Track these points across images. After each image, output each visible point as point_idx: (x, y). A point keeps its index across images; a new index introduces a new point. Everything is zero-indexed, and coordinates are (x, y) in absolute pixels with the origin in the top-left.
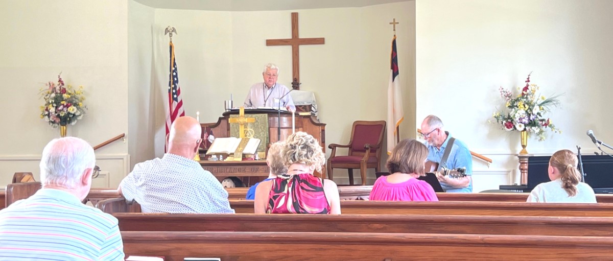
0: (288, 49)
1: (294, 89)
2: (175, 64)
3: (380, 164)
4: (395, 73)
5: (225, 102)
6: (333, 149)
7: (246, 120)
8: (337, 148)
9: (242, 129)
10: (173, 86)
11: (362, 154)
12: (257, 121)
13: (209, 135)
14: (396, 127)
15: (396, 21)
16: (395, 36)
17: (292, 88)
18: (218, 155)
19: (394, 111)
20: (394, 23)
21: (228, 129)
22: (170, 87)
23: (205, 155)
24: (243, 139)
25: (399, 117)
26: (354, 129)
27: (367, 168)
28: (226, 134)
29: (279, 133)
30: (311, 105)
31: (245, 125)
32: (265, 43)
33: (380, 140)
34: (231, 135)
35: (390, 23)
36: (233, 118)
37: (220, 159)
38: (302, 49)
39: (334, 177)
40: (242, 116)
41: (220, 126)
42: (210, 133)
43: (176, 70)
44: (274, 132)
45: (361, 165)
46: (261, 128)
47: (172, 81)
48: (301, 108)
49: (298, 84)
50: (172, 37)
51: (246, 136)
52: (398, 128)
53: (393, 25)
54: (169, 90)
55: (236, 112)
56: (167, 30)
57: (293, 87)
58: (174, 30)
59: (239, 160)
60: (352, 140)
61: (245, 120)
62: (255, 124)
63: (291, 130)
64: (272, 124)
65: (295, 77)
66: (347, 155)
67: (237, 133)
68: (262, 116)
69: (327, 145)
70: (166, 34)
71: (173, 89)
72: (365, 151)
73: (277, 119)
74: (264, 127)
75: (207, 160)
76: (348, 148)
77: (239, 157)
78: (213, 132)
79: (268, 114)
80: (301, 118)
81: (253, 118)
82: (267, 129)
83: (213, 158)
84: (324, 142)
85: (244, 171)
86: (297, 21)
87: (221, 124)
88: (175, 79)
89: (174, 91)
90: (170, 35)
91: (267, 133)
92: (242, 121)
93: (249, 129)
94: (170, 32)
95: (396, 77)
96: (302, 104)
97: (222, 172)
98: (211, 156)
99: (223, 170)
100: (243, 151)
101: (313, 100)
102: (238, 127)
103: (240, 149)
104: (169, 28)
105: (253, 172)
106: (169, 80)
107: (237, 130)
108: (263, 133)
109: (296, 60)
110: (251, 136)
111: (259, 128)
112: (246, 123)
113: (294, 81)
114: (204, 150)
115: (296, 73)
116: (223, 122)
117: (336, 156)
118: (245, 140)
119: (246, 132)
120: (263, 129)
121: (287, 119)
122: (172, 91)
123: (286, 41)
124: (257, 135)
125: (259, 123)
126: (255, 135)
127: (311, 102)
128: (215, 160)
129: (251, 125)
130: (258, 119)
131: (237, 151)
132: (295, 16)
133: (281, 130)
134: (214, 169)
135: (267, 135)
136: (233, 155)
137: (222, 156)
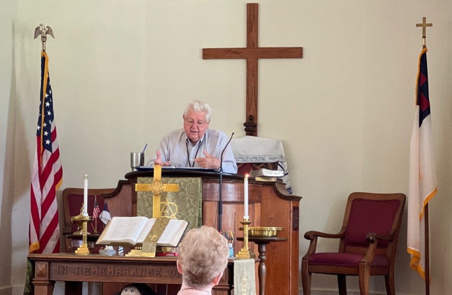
1: (247, 134)
2: (49, 88)
3: (393, 269)
4: (424, 111)
5: (132, 155)
6: (312, 240)
7: (165, 187)
8: (319, 238)
9: (157, 203)
10: (45, 125)
11: (362, 249)
12: (182, 190)
13: (101, 211)
14: (423, 205)
16: (424, 47)
17: (245, 132)
18: (116, 245)
19: (420, 177)
20: (424, 25)
21: (134, 201)
22: (40, 126)
23: (95, 245)
24: (158, 219)
25: (429, 189)
26: (350, 207)
27: (371, 274)
28: (129, 209)
29: (220, 212)
30: (278, 162)
31: (163, 196)
32: (200, 53)
33: (394, 227)
34: (138, 211)
35: (417, 25)
36: (142, 182)
37: (119, 252)
39: (312, 289)
40: (157, 180)
41: (120, 195)
42: (103, 208)
43: (50, 98)
44: (211, 209)
45: (360, 269)
46: (189, 201)
47: (43, 116)
48: (259, 168)
49: (255, 126)
50: (47, 43)
51: (163, 214)
52: (426, 207)
53: (421, 28)
54: (39, 132)
55: (149, 173)
56: (38, 31)
58: (49, 31)
59: (152, 255)
60: (346, 225)
61: (163, 188)
62: (180, 194)
63: (241, 206)
64: (207, 196)
65: (251, 113)
66: (337, 251)
67: (149, 209)
68: (191, 181)
69: (303, 230)
70: (35, 37)
71: (44, 130)
72: (367, 246)
73: (217, 186)
74: (195, 200)
75: (98, 253)
76: (339, 239)
77: (151, 251)
78: (109, 206)
79: (202, 178)
80: (259, 187)
81: (176, 183)
82: (200, 203)
83: (108, 250)
84: (296, 228)
85: (158, 276)
86: (256, 17)
87: (122, 192)
88: (49, 113)
89: (46, 133)
90: (42, 40)
91: (199, 210)
92: (158, 189)
93: (169, 203)
94: (43, 33)
95: (424, 118)
96: (261, 161)
97: (121, 275)
98: (104, 247)
99: (124, 272)
100: (157, 240)
101: (280, 154)
102: (150, 199)
103: (153, 237)
104: (41, 27)
105: (174, 276)
106: (38, 115)
107: (149, 203)
108: (192, 211)
109: (253, 84)
110: (172, 216)
111: (187, 201)
112: (164, 192)
113: (248, 121)
114: (93, 235)
115: (252, 107)
116: (126, 189)
117: (316, 252)
118: (162, 222)
119: (163, 208)
120: (192, 204)
121: (235, 187)
122: (44, 133)
123: (237, 52)
124: (183, 214)
125: (186, 194)
126: (179, 214)
127: (277, 158)
128: (111, 255)
129: (173, 196)
130: (185, 186)
131: (148, 239)
132: (252, 9)
133: (223, 205)
134: (109, 270)
135: (199, 215)
136: (142, 247)
137: (122, 248)
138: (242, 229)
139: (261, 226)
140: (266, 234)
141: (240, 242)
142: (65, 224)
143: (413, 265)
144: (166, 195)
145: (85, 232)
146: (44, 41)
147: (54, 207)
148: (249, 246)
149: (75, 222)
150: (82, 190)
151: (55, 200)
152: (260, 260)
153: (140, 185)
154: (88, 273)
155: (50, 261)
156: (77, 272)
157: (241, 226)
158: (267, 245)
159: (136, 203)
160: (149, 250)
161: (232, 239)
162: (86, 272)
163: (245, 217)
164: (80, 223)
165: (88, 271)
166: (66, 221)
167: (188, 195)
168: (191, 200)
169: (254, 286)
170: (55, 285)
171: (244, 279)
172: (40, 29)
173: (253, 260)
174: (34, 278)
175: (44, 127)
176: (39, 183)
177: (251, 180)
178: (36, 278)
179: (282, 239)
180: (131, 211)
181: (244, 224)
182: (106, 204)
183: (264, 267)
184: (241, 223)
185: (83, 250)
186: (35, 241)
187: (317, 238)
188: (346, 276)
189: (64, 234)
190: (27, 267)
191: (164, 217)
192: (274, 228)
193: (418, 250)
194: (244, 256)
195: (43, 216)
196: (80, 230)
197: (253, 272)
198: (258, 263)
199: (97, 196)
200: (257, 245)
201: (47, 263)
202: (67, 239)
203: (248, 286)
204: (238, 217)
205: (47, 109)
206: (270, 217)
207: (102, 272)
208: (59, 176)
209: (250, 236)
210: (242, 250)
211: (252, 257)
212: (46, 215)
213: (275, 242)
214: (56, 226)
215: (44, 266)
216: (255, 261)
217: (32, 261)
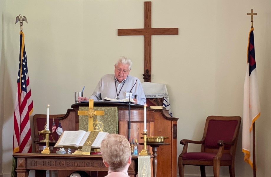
0: (140, 40)
1: (145, 81)
2: (25, 53)
3: (234, 162)
4: (252, 66)
5: (75, 93)
6: (185, 145)
7: (95, 113)
8: (189, 143)
9: (91, 122)
10: (22, 76)
11: (215, 150)
13: (57, 127)
14: (252, 123)
15: (254, 12)
16: (252, 27)
17: (144, 80)
18: (66, 148)
19: (250, 106)
20: (252, 14)
21: (77, 122)
22: (20, 76)
24: (91, 132)
25: (255, 114)
26: (208, 124)
27: (221, 166)
29: (129, 127)
30: (164, 98)
31: (95, 118)
32: (116, 32)
33: (234, 136)
34: (79, 127)
35: (248, 14)
36: (82, 110)
37: (68, 152)
38: (156, 39)
39: (185, 175)
40: (91, 108)
41: (68, 118)
42: (58, 125)
43: (25, 59)
44: (124, 126)
45: (214, 162)
46: (110, 121)
47: (21, 71)
48: (152, 101)
49: (150, 76)
50: (23, 26)
51: (95, 129)
52: (254, 124)
53: (250, 16)
54: (19, 80)
55: (85, 104)
56: (18, 19)
57: (144, 78)
58: (25, 19)
59: (88, 154)
60: (205, 136)
62: (105, 117)
63: (142, 124)
64: (121, 118)
65: (146, 69)
66: (200, 151)
67: (86, 126)
68: (112, 108)
69: (179, 140)
70: (16, 22)
71: (22, 79)
72: (218, 148)
73: (127, 112)
74: (114, 121)
75: (55, 153)
76: (201, 144)
77: (88, 151)
78: (62, 124)
79: (118, 107)
80: (153, 112)
81: (102, 110)
82: (117, 122)
83: (61, 151)
84: (175, 137)
85: (92, 166)
86: (150, 10)
87: (70, 116)
88: (25, 69)
89: (23, 81)
90: (20, 24)
91: (117, 127)
92: (91, 114)
93: (98, 122)
94: (21, 20)
95: (252, 70)
96: (153, 97)
97: (69, 166)
98: (59, 149)
99: (71, 164)
100: (91, 144)
101: (165, 93)
102: (87, 120)
103: (89, 143)
104: (20, 16)
105: (102, 166)
106: (18, 70)
107: (86, 122)
108: (112, 127)
109: (148, 50)
110: (100, 130)
111: (109, 121)
112: (95, 116)
113: (146, 73)
114: (52, 142)
115: (148, 64)
116: (72, 114)
117: (187, 152)
118: (94, 134)
119: (95, 125)
120: (112, 123)
121: (138, 113)
122: (22, 81)
123: (138, 31)
124: (107, 129)
125: (108, 116)
126: (104, 129)
127: (163, 95)
128: (63, 154)
129: (101, 118)
130: (108, 112)
131: (85, 144)
132: (148, 5)
133: (131, 123)
134: (62, 163)
135: (117, 129)
136: (82, 149)
137: (70, 150)
138: (142, 138)
139: (154, 136)
140: (157, 140)
141: (142, 146)
142: (35, 136)
143: (246, 160)
144: (97, 117)
145: (47, 140)
146: (21, 25)
147: (28, 125)
148: (147, 148)
149: (41, 134)
150: (46, 115)
151: (29, 121)
152: (154, 156)
153: (81, 111)
154: (49, 165)
155: (26, 158)
156: (43, 164)
157: (142, 136)
158: (158, 147)
159: (78, 122)
160: (86, 150)
161: (137, 144)
162: (48, 164)
163: (144, 131)
164: (44, 135)
165: (49, 163)
166: (36, 134)
167: (110, 118)
168: (112, 120)
169: (150, 172)
170: (30, 172)
171: (144, 168)
172: (19, 18)
173: (149, 157)
174: (17, 168)
175: (22, 77)
176: (19, 111)
177: (148, 108)
178: (18, 168)
179: (167, 143)
180: (75, 127)
181: (144, 134)
182: (60, 123)
183: (156, 161)
184: (142, 134)
185: (46, 151)
186: (17, 146)
187: (188, 144)
188: (206, 167)
189: (34, 142)
190: (12, 161)
191: (95, 131)
192: (162, 137)
193: (249, 151)
194: (144, 154)
195: (21, 131)
196: (44, 139)
197: (149, 164)
198: (153, 158)
199: (54, 119)
200: (152, 147)
201: (25, 159)
202: (36, 145)
203: (146, 172)
204: (140, 131)
205: (23, 66)
206: (160, 130)
207: (58, 164)
208: (31, 107)
209: (147, 142)
210: (143, 150)
211: (149, 154)
212: (23, 131)
213: (163, 146)
214: (30, 137)
215: (23, 160)
216: (151, 157)
217: (16, 158)
